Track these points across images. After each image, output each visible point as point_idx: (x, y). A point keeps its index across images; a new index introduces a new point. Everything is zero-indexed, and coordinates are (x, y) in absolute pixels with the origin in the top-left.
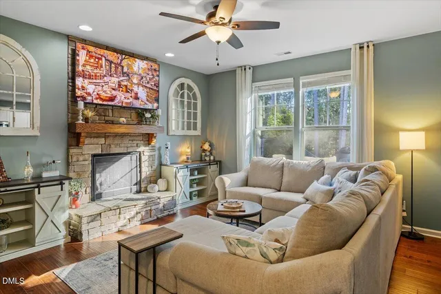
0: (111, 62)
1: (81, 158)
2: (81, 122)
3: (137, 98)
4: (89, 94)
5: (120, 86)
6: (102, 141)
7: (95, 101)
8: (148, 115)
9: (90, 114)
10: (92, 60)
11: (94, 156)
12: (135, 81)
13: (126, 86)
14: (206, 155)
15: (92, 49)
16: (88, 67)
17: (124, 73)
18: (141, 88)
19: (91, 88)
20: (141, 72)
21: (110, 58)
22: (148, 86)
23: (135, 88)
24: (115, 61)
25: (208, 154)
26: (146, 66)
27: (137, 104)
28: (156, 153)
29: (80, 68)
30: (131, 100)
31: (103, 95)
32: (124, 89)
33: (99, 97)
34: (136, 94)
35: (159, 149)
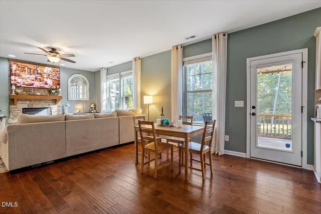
0: (30, 69)
1: (16, 110)
2: (13, 94)
3: (46, 84)
4: (19, 83)
5: (36, 79)
6: (28, 102)
7: (22, 86)
8: (53, 91)
9: (19, 91)
10: (20, 69)
11: (23, 109)
12: (45, 76)
13: (40, 79)
14: (92, 110)
15: (19, 64)
16: (18, 72)
17: (38, 74)
18: (49, 80)
19: (19, 80)
20: (48, 72)
21: (30, 67)
22: (53, 78)
23: (45, 80)
24: (33, 68)
25: (93, 109)
26: (51, 70)
27: (47, 86)
28: (61, 109)
29: (13, 72)
30: (43, 85)
31: (26, 83)
32: (39, 80)
33: (24, 84)
34: (46, 82)
35: (63, 107)
